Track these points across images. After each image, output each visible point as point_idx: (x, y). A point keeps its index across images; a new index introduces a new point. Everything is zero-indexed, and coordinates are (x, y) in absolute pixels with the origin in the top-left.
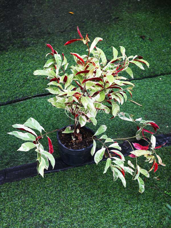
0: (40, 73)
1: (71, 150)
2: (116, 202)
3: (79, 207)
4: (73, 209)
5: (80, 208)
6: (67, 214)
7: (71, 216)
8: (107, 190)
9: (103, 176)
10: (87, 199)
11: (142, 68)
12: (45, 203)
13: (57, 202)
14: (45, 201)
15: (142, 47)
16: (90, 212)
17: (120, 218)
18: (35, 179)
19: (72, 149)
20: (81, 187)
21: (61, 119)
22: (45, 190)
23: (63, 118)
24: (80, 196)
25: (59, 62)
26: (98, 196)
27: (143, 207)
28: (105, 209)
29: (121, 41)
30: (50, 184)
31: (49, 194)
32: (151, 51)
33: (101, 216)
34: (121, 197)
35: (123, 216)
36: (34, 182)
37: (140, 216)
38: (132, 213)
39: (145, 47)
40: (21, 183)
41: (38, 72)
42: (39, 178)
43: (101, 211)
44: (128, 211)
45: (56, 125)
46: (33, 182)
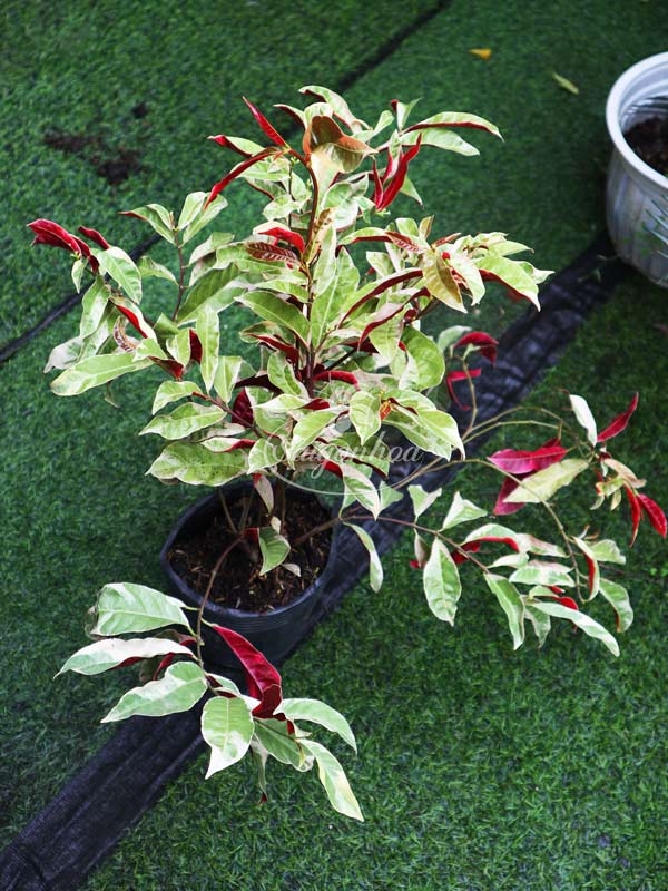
0: (88, 376)
1: (275, 612)
2: (523, 712)
3: (418, 814)
4: (401, 838)
5: (423, 818)
6: (393, 871)
7: (416, 869)
8: (460, 686)
9: (410, 639)
10: (423, 765)
11: (468, 150)
12: (283, 881)
13: (326, 848)
14: (278, 874)
15: (163, 22)
16: (468, 810)
17: (583, 765)
18: (169, 808)
19: (276, 606)
20: (367, 730)
21: (77, 492)
22: (241, 829)
23: (80, 480)
24: (385, 769)
25: (129, 284)
26: (448, 727)
27: (626, 672)
28: (511, 762)
29: (58, 29)
30: (242, 791)
31: (268, 833)
32: (208, 23)
33: (518, 802)
34: (527, 684)
35: (587, 748)
36: (176, 825)
37: (641, 712)
38: (608, 719)
39: (173, 20)
40: (125, 858)
41: (76, 377)
42: (182, 796)
43: (504, 779)
44: (588, 720)
45: (74, 526)
46: (170, 825)
